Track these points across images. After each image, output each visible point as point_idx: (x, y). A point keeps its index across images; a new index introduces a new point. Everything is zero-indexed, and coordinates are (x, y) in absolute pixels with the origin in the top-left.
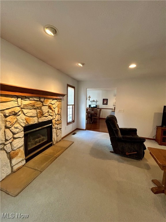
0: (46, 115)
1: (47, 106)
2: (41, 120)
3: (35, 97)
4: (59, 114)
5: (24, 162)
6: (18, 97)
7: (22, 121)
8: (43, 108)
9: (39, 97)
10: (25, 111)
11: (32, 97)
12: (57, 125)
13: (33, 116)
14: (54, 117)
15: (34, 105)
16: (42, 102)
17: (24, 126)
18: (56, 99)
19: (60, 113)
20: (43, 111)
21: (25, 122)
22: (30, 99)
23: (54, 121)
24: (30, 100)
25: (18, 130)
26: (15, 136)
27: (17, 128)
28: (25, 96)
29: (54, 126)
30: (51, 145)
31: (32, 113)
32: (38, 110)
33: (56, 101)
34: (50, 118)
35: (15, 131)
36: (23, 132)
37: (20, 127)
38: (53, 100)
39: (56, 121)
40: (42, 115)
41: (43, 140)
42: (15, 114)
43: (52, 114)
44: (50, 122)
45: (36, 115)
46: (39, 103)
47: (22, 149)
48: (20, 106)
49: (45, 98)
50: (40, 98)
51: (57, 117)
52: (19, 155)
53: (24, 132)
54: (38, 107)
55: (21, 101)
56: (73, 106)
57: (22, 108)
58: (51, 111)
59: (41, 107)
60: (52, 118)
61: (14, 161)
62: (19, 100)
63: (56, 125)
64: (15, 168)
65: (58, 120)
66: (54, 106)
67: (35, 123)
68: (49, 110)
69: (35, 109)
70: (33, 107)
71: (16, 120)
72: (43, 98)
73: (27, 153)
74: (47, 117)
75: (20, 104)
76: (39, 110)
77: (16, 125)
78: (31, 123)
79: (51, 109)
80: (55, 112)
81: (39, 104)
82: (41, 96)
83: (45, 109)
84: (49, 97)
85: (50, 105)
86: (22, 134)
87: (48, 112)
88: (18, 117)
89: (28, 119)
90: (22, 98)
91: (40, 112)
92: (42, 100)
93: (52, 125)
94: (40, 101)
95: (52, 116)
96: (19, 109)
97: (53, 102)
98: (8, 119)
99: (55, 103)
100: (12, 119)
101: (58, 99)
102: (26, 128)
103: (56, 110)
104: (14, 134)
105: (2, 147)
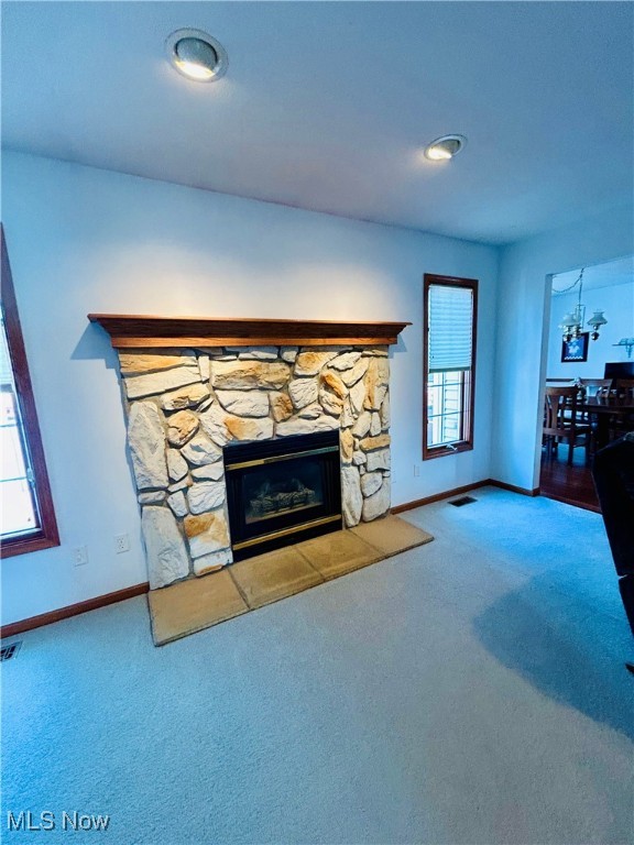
0: (307, 412)
1: (313, 376)
2: (286, 430)
3: (258, 347)
4: (375, 411)
5: (228, 557)
6: (198, 352)
7: (215, 428)
8: (296, 386)
9: (279, 347)
10: (224, 397)
11: (247, 348)
12: (365, 452)
13: (252, 414)
14: (348, 421)
15: (255, 378)
16: (290, 364)
17: (223, 444)
18: (356, 349)
19: (377, 407)
20: (296, 397)
21: (225, 432)
22: (241, 356)
23: (345, 437)
24: (242, 360)
25: (202, 455)
26: (197, 473)
27: (197, 449)
28: (223, 348)
29: (347, 456)
30: (337, 526)
31: (252, 404)
32: (275, 395)
33: (357, 355)
34: (327, 424)
35: (196, 457)
36: (221, 464)
37: (210, 448)
38: (341, 353)
39: (355, 436)
40: (288, 411)
41: (305, 500)
42: (194, 407)
43: (337, 410)
44: (332, 437)
45: (266, 410)
46: (278, 366)
47: (222, 516)
48: (207, 381)
49: (300, 347)
50: (280, 349)
51: (364, 423)
52: (210, 533)
53: (225, 464)
54: (271, 383)
55: (211, 366)
56: (468, 373)
57: (215, 388)
58: (331, 397)
59: (284, 386)
60: (334, 424)
61: (198, 545)
62: (204, 360)
63: (359, 453)
64: (200, 566)
65: (368, 434)
66: (349, 377)
67: (261, 438)
68: (323, 392)
69: (262, 389)
70: (254, 383)
71: (195, 424)
72: (292, 348)
73: (239, 530)
74: (315, 418)
75: (205, 376)
76: (279, 394)
77: (194, 442)
78: (247, 437)
79: (328, 387)
80: (350, 402)
81: (276, 373)
82: (281, 341)
83: (304, 391)
84: (320, 342)
85: (326, 373)
86: (217, 470)
87: (319, 400)
88: (203, 416)
89: (232, 423)
90: (213, 353)
91: (280, 400)
92: (290, 355)
93: (338, 453)
94: (280, 359)
95: (336, 416)
96: (203, 390)
97: (341, 361)
98: (173, 420)
99: (352, 366)
100: (184, 420)
101: (369, 347)
102: (232, 453)
103: (359, 395)
104: (191, 465)
105: (160, 496)
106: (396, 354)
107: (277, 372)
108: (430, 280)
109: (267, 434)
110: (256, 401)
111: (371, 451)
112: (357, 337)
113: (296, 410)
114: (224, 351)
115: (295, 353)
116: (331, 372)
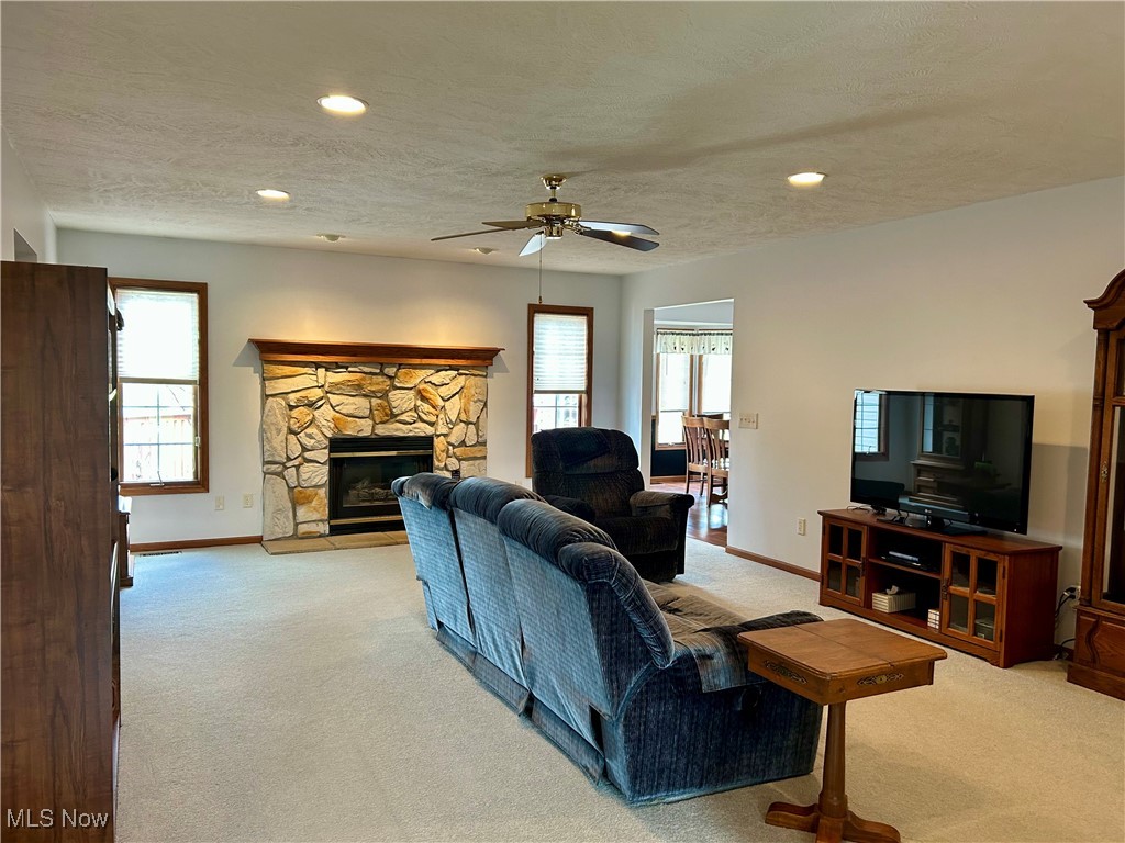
0: (403, 417)
1: (411, 389)
2: (382, 431)
3: (364, 364)
4: (471, 423)
5: (325, 528)
6: (318, 365)
7: (325, 423)
8: (395, 396)
9: (382, 364)
10: (334, 399)
11: (355, 364)
12: (459, 460)
13: (356, 414)
14: (442, 429)
15: (359, 387)
16: (391, 378)
17: (330, 436)
18: (451, 368)
19: (473, 420)
20: (394, 404)
21: (332, 426)
22: (350, 369)
23: (439, 443)
24: (350, 372)
25: (313, 441)
26: (308, 455)
27: (310, 436)
28: (337, 363)
29: (439, 461)
31: (355, 407)
32: (375, 401)
33: (453, 373)
34: (423, 430)
35: (309, 443)
36: (327, 451)
37: (319, 437)
38: (438, 371)
39: (449, 443)
40: (387, 415)
42: (311, 405)
43: (433, 419)
44: (428, 442)
45: (367, 413)
46: (380, 379)
47: (323, 493)
48: (322, 386)
49: (400, 365)
51: (457, 433)
52: (314, 503)
53: (330, 452)
54: (373, 392)
55: (326, 376)
56: (584, 397)
57: (327, 392)
58: (426, 407)
59: (385, 395)
60: (429, 430)
61: (302, 513)
62: (321, 371)
63: (454, 460)
64: (303, 529)
65: (463, 443)
66: (444, 391)
67: (361, 435)
68: (419, 403)
69: (365, 396)
70: (358, 390)
71: (310, 418)
72: (392, 365)
73: (336, 510)
74: (411, 424)
75: (321, 382)
76: (379, 401)
77: (308, 431)
78: (350, 432)
79: (424, 399)
80: (446, 414)
81: (378, 384)
82: (383, 360)
83: (402, 400)
84: (417, 361)
85: (421, 387)
86: (323, 456)
87: (416, 409)
88: (316, 413)
89: (338, 419)
90: (328, 367)
91: (380, 405)
92: (391, 371)
93: (432, 456)
94: (382, 373)
95: (432, 424)
96: (319, 393)
97: (437, 378)
98: (295, 413)
99: (447, 382)
100: (301, 414)
101: (465, 367)
102: (336, 444)
103: (454, 408)
104: (305, 449)
105: (279, 468)
106: (495, 374)
107: (380, 383)
108: (536, 309)
109: (367, 432)
110: (359, 405)
111: (463, 459)
112: (452, 359)
113: (393, 416)
114: (338, 365)
115: (395, 369)
116: (428, 387)
